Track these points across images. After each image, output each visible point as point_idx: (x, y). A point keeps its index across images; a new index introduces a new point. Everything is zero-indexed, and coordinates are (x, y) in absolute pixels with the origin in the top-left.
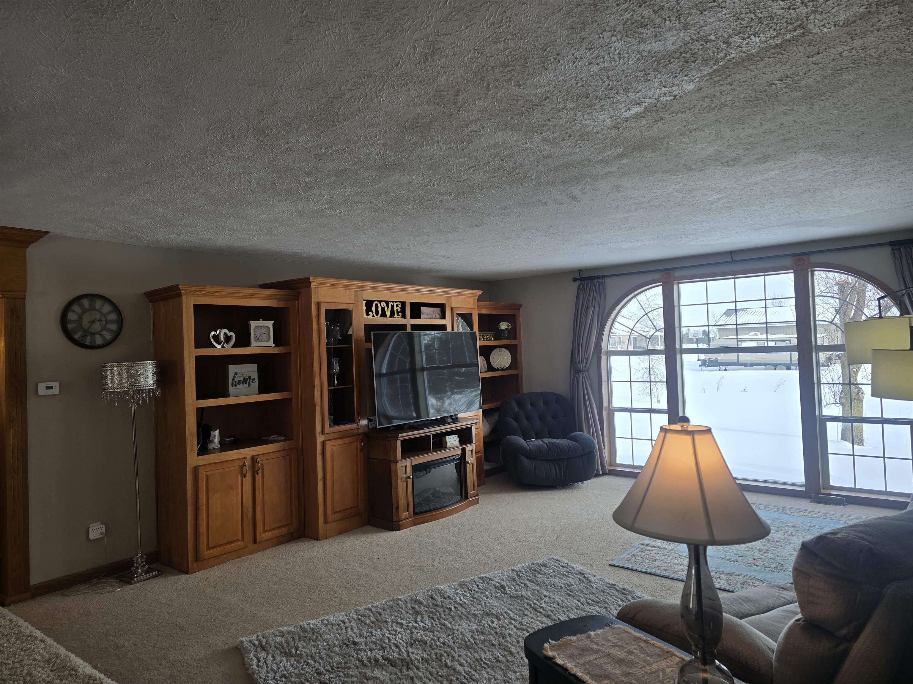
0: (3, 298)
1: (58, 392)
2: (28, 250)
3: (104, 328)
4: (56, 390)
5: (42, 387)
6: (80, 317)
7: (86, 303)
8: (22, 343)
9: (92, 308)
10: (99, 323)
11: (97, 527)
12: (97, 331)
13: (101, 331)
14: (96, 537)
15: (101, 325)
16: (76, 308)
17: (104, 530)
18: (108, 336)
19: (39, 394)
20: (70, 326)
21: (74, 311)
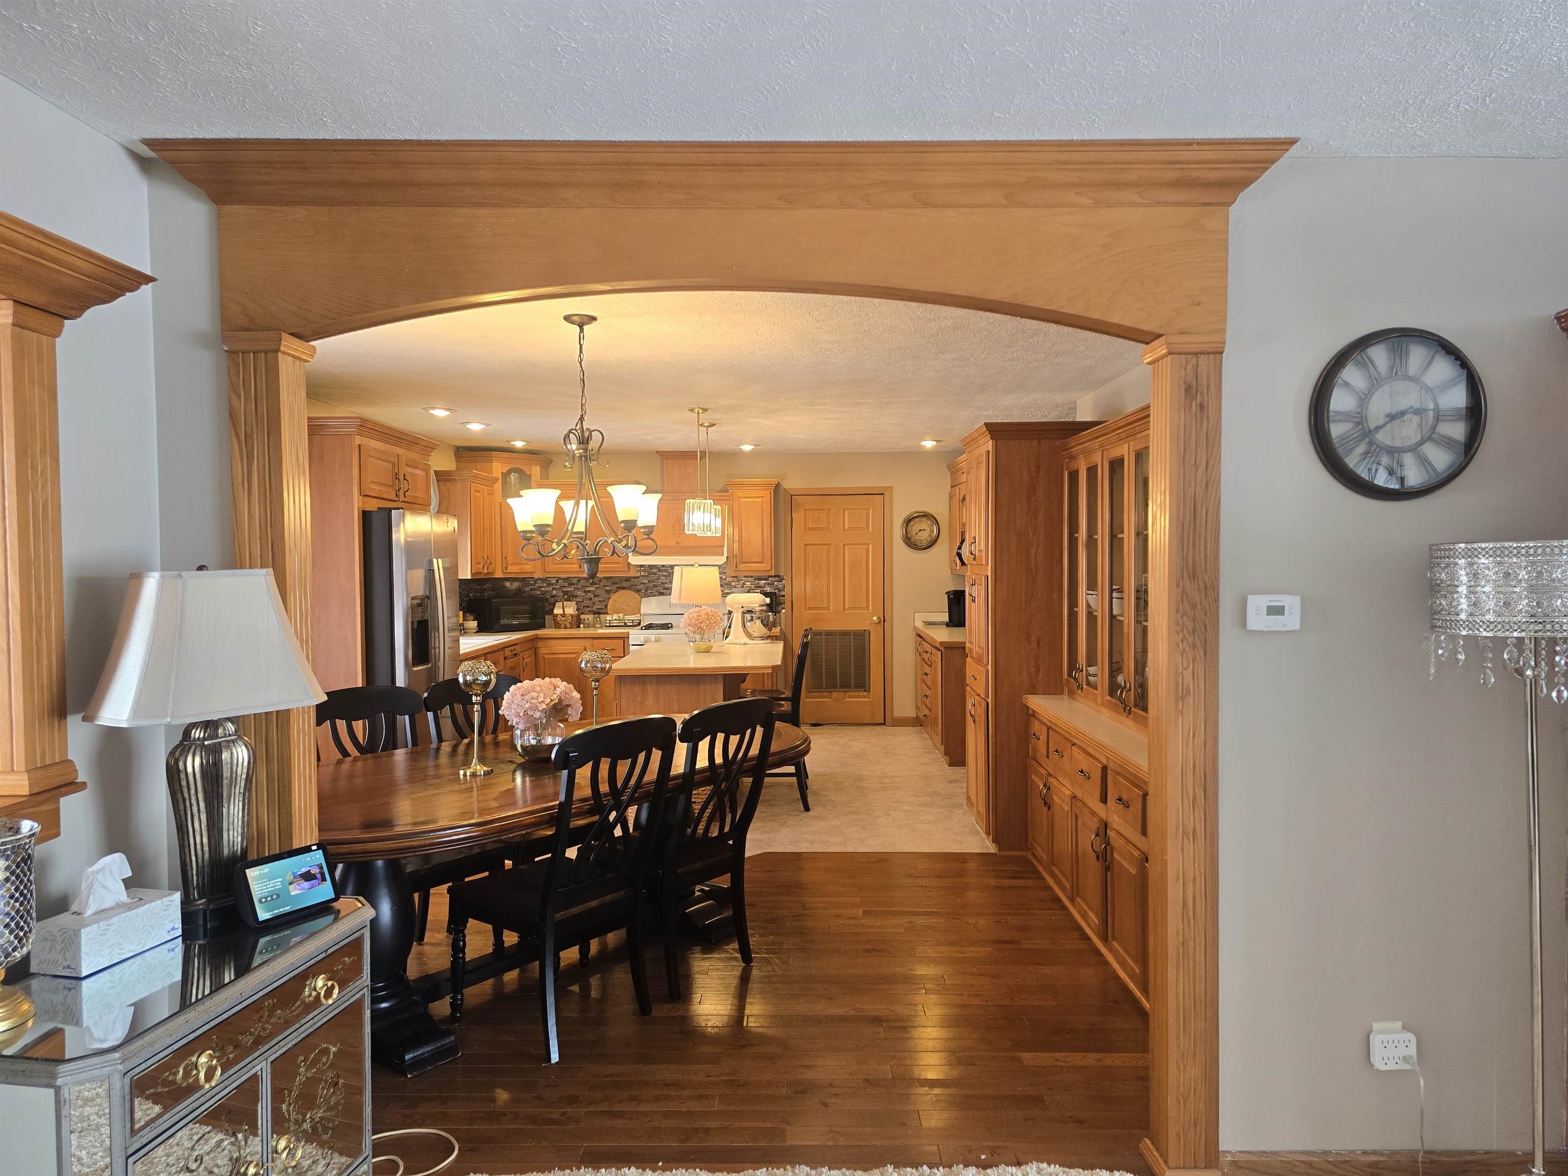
0: (1170, 353)
1: (1296, 626)
2: (1233, 209)
3: (1430, 437)
4: (1291, 621)
5: (1257, 604)
6: (1364, 400)
7: (1379, 354)
8: (1212, 484)
9: (1397, 371)
10: (1416, 419)
11: (1395, 1037)
12: (1407, 443)
13: (1421, 443)
14: (1392, 1066)
15: (1420, 425)
16: (1350, 374)
17: (1412, 1051)
18: (1441, 459)
19: (1248, 629)
20: (1336, 430)
21: (1346, 384)
